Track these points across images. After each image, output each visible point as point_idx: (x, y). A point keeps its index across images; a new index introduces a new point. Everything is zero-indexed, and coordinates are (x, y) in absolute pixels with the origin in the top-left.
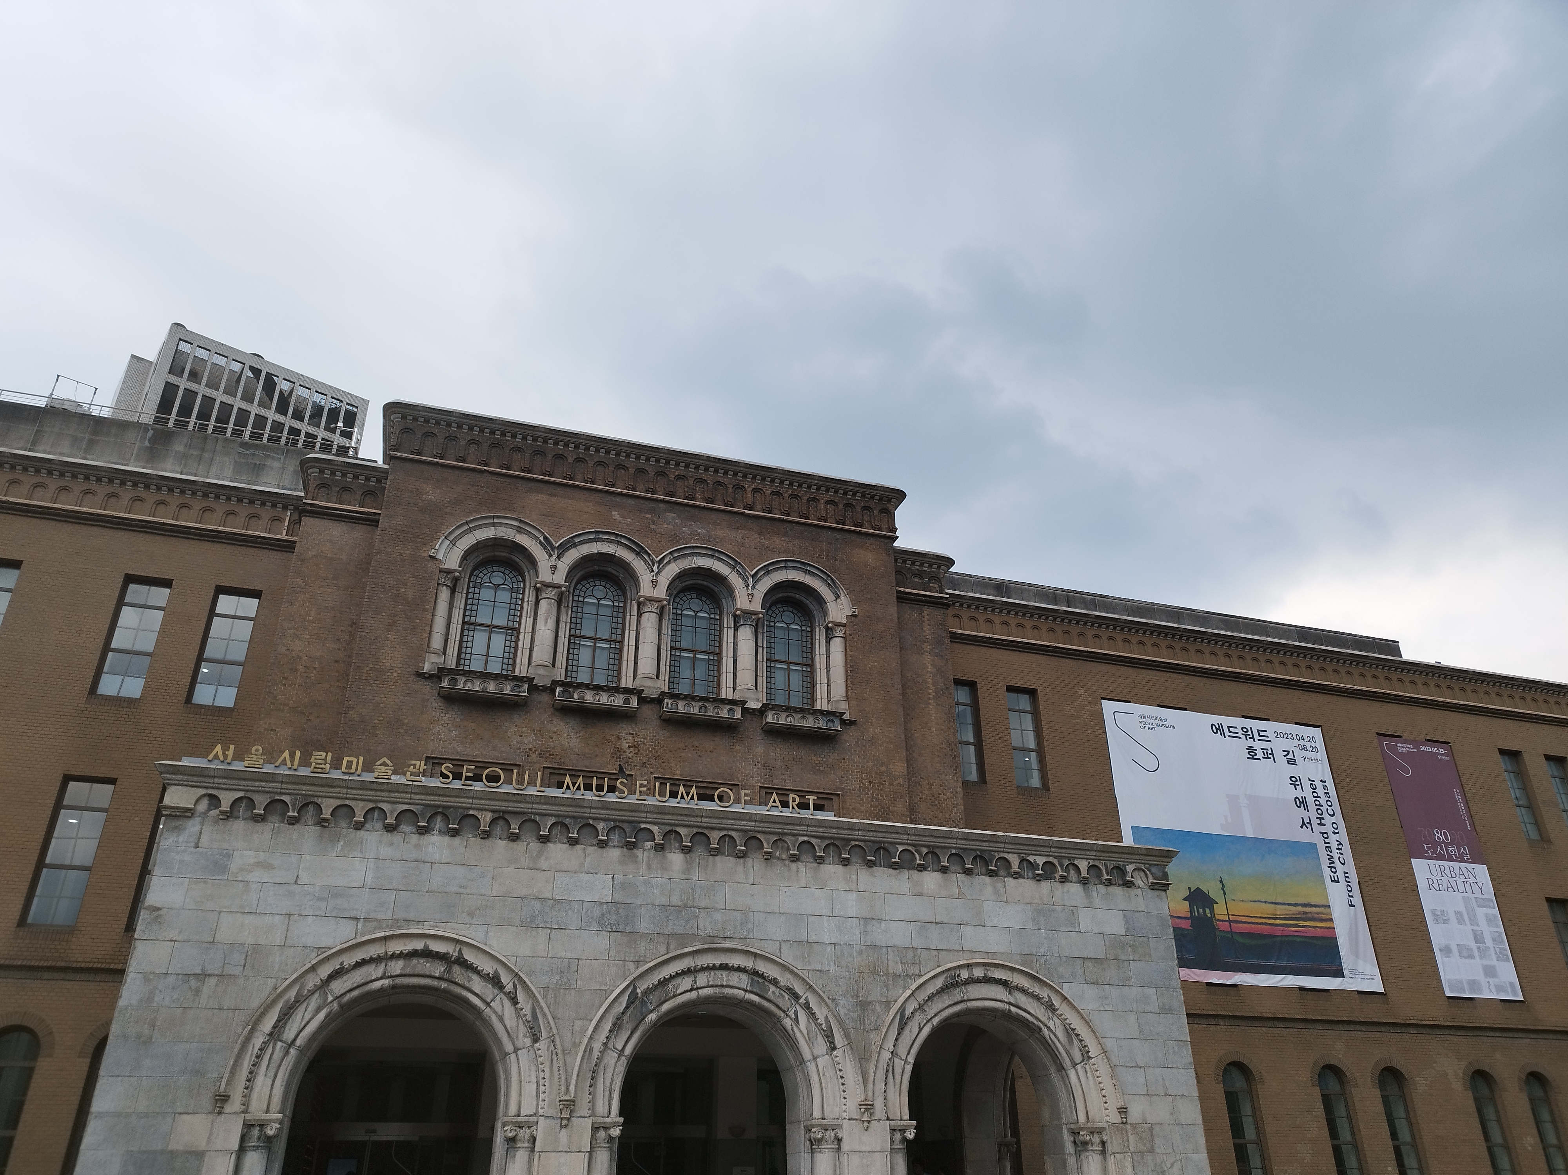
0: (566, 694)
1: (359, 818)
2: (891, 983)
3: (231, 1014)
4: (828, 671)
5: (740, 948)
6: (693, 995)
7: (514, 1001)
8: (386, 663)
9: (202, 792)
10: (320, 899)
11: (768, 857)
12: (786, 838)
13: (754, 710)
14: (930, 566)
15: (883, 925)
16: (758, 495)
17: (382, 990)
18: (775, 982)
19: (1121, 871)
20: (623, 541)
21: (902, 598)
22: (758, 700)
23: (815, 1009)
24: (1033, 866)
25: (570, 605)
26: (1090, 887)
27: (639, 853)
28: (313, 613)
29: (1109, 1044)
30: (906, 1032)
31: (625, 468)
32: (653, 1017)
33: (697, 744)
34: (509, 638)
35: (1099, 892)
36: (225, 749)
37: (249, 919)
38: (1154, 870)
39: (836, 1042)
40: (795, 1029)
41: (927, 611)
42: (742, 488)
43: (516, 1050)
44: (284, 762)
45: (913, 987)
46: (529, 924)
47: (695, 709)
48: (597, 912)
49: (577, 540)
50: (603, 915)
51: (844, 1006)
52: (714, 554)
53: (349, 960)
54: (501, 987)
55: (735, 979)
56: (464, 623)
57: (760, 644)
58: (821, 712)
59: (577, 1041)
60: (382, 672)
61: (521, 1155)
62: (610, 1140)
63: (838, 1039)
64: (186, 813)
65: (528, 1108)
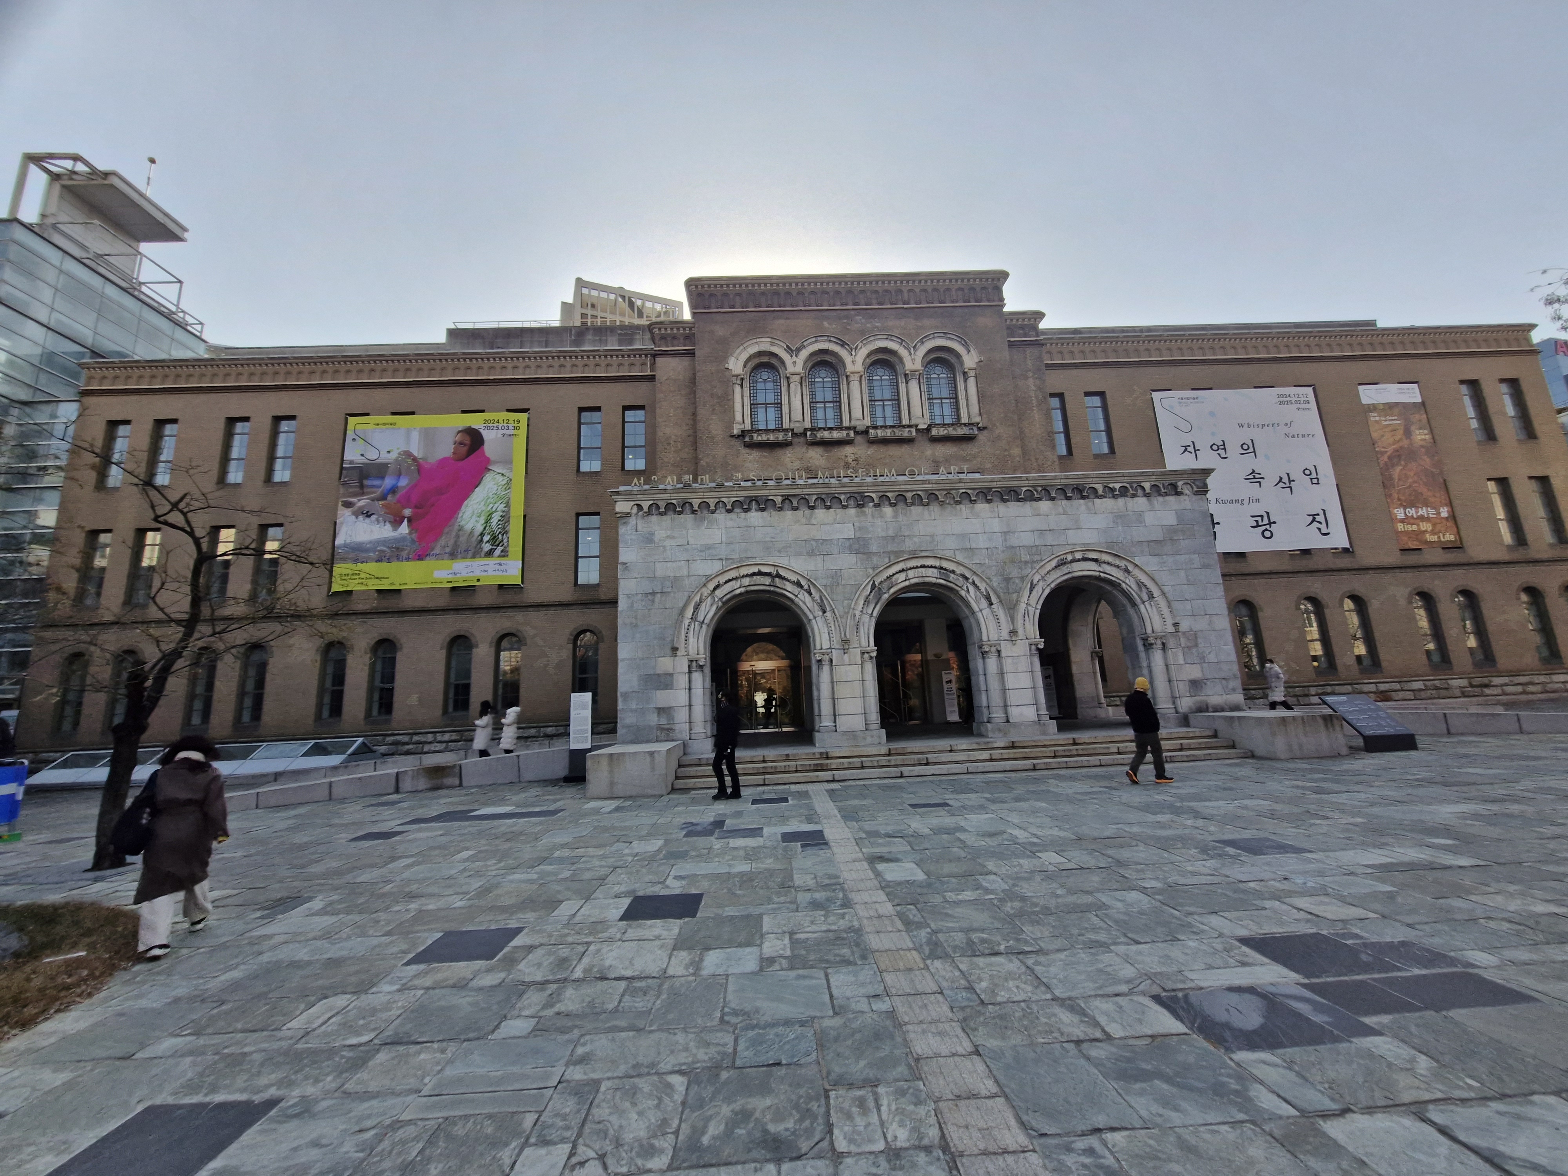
0: (813, 435)
1: (712, 507)
2: (1023, 566)
3: (671, 610)
4: (967, 400)
5: (931, 555)
6: (907, 583)
7: (810, 594)
8: (714, 432)
9: (633, 503)
10: (701, 551)
11: (942, 504)
12: (952, 492)
13: (923, 429)
14: (1027, 318)
15: (1016, 534)
16: (911, 293)
17: (741, 594)
18: (953, 572)
19: (1174, 486)
20: (832, 339)
21: (1011, 345)
22: (925, 423)
23: (979, 584)
24: (1112, 490)
25: (808, 384)
26: (1152, 498)
27: (866, 509)
28: (673, 411)
29: (1166, 589)
30: (1034, 592)
31: (827, 293)
32: (886, 596)
33: (892, 453)
34: (776, 409)
35: (1158, 501)
36: (639, 480)
37: (669, 564)
38: (1197, 483)
39: (993, 601)
40: (968, 596)
41: (1029, 351)
42: (901, 291)
43: (815, 618)
44: (669, 483)
45: (1037, 567)
46: (811, 554)
47: (888, 433)
48: (847, 544)
49: (805, 344)
50: (851, 545)
51: (996, 582)
52: (889, 337)
53: (722, 579)
54: (801, 587)
55: (930, 572)
56: (751, 404)
57: (923, 390)
58: (965, 424)
59: (846, 611)
60: (713, 438)
61: (826, 668)
62: (871, 658)
63: (994, 599)
64: (628, 515)
65: (826, 645)
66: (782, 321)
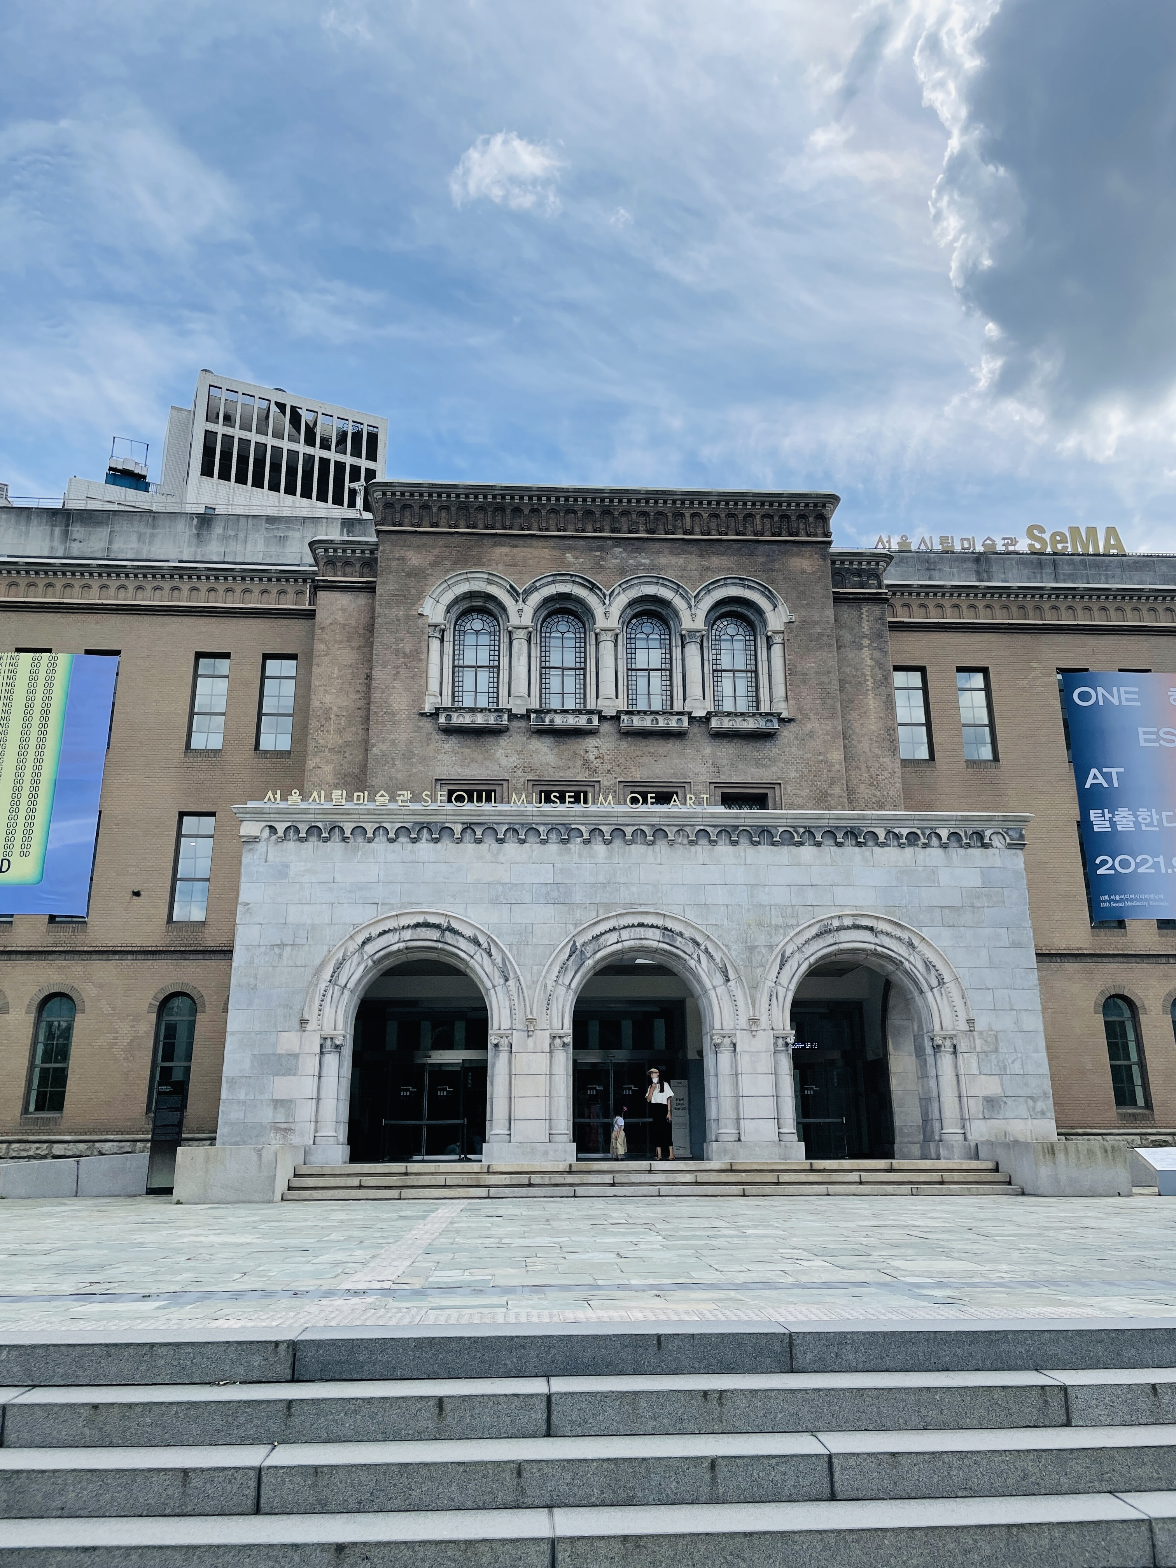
0: (539, 720)
1: (370, 835)
2: (773, 932)
3: (303, 969)
4: (770, 675)
5: (651, 911)
6: (619, 946)
7: (490, 955)
8: (396, 706)
9: (264, 824)
10: (350, 892)
11: (672, 843)
12: (686, 829)
13: (701, 718)
14: (869, 563)
15: (767, 888)
16: (696, 519)
17: (399, 951)
18: (681, 934)
19: (980, 836)
20: (577, 580)
21: (838, 599)
22: (704, 709)
23: (713, 953)
24: (897, 836)
25: (538, 642)
26: (950, 850)
27: (571, 846)
28: (336, 671)
29: (960, 972)
30: (787, 967)
31: (575, 512)
32: (590, 963)
33: (652, 751)
34: (491, 675)
35: (957, 853)
36: (274, 794)
37: (306, 907)
38: (1010, 833)
39: (730, 976)
40: (698, 967)
41: (865, 609)
42: (682, 515)
43: (494, 987)
44: (314, 800)
45: (792, 935)
46: (495, 902)
47: (647, 722)
48: (543, 890)
49: (538, 584)
50: (548, 892)
51: (735, 950)
52: (659, 581)
53: (375, 931)
54: (480, 945)
55: (651, 933)
56: (454, 667)
57: (706, 657)
58: (763, 714)
59: (535, 979)
60: (393, 714)
61: (504, 1056)
62: (565, 1045)
63: (731, 975)
64: (255, 839)
65: (505, 1024)
66: (505, 550)
